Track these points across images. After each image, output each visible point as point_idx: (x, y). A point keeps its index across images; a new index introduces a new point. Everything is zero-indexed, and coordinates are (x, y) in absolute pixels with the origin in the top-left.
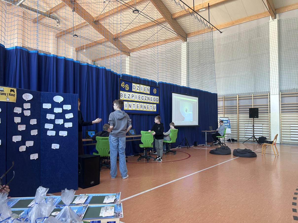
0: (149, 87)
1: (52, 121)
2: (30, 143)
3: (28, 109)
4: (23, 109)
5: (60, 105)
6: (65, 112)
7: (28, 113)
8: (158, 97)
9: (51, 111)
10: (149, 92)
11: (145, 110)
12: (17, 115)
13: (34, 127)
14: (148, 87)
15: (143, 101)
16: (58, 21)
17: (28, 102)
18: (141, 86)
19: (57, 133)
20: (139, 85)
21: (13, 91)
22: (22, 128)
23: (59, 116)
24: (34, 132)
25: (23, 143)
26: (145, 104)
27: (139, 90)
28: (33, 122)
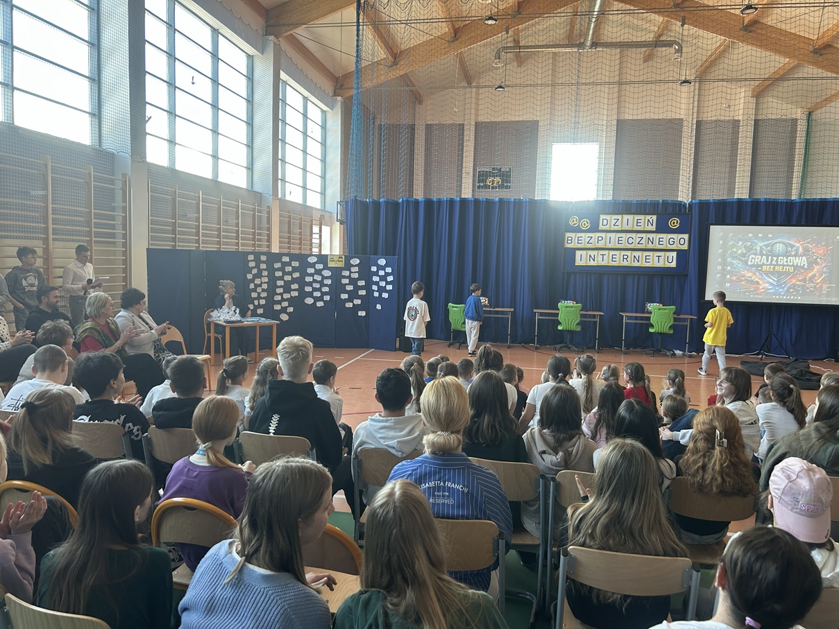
0: (654, 217)
1: (377, 283)
2: (357, 302)
3: (355, 272)
4: (351, 272)
5: (383, 268)
6: (387, 274)
7: (356, 276)
8: (686, 236)
9: (376, 274)
10: (653, 228)
11: (636, 264)
12: (345, 277)
13: (362, 288)
14: (648, 217)
15: (631, 246)
16: (677, 47)
17: (356, 266)
18: (626, 217)
19: (380, 295)
20: (619, 217)
21: (342, 258)
22: (350, 288)
23: (383, 278)
24: (362, 292)
25: (350, 300)
26: (637, 254)
27: (620, 226)
28: (361, 283)
